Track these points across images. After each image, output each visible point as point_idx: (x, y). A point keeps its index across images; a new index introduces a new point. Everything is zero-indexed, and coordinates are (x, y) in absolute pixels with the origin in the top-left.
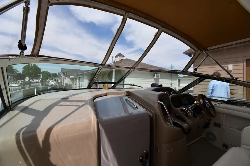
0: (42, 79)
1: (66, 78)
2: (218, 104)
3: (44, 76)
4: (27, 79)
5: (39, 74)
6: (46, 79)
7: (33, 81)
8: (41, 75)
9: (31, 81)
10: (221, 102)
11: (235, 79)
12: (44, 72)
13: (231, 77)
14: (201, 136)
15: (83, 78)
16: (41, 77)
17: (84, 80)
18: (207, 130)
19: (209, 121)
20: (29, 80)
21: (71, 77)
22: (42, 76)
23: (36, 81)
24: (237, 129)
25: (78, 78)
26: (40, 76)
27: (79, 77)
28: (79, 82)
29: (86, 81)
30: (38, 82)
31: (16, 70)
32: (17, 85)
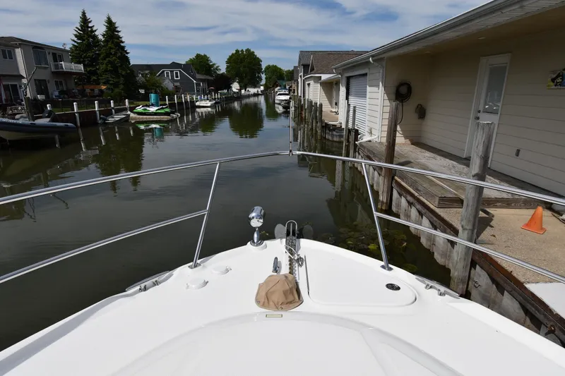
0: (265, 86)
1: (312, 82)
3: (270, 78)
4: (235, 87)
5: (259, 73)
6: (273, 86)
7: (247, 93)
8: (263, 76)
9: (243, 91)
12: (268, 68)
15: (362, 78)
16: (263, 82)
17: (369, 89)
20: (240, 90)
21: (324, 77)
22: (266, 78)
23: (253, 91)
25: (344, 81)
26: (261, 79)
27: (348, 79)
28: (347, 98)
29: (374, 95)
30: (256, 95)
31: (215, 67)
32: (209, 104)
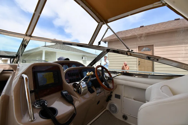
2: (117, 75)
10: (120, 74)
11: (130, 50)
13: (128, 49)
14: (105, 108)
18: (110, 102)
19: (111, 93)
24: (134, 100)
